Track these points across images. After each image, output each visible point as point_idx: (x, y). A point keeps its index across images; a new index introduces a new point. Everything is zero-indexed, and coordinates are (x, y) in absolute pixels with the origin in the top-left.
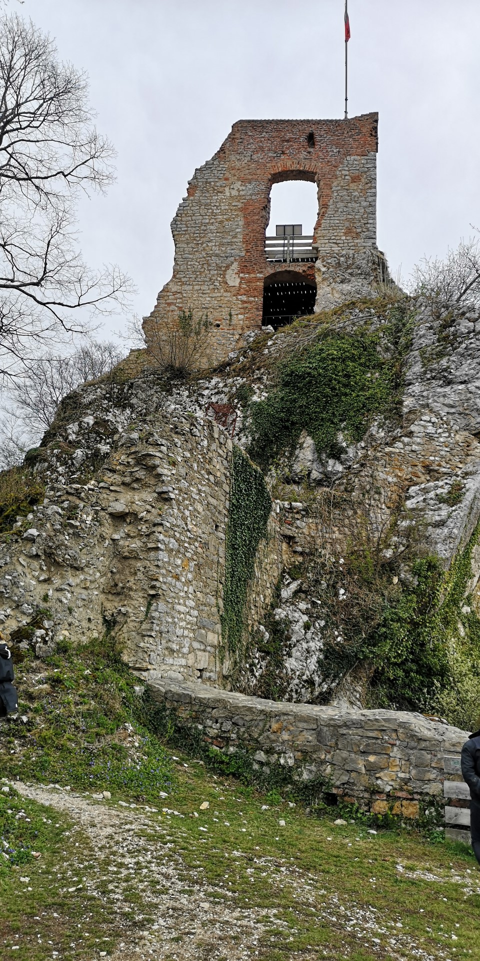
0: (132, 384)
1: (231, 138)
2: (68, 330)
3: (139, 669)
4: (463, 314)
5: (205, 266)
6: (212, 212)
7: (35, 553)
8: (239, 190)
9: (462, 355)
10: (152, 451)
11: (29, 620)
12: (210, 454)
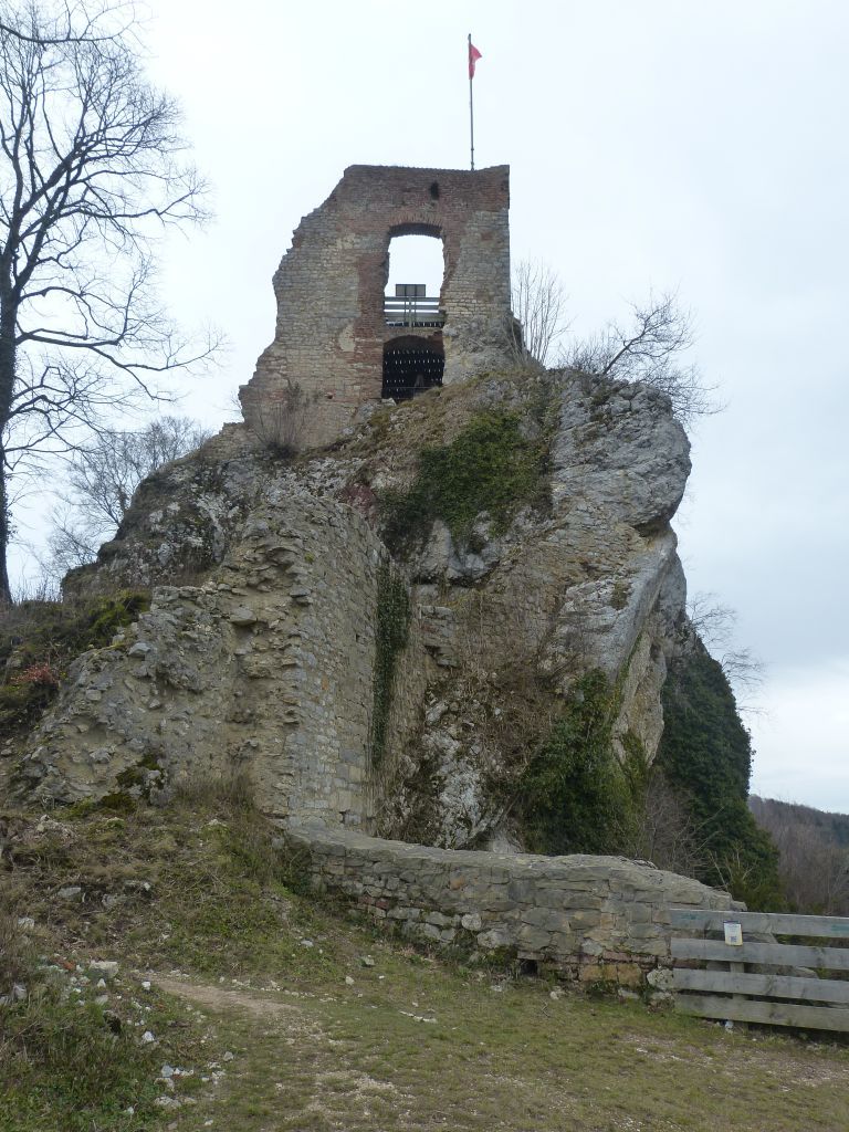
0: (227, 464)
1: (343, 184)
2: (153, 398)
3: (278, 816)
4: (617, 390)
5: (315, 328)
6: (322, 266)
7: (145, 674)
8: (352, 243)
9: (619, 437)
10: (285, 544)
11: (139, 759)
12: (351, 549)
